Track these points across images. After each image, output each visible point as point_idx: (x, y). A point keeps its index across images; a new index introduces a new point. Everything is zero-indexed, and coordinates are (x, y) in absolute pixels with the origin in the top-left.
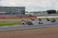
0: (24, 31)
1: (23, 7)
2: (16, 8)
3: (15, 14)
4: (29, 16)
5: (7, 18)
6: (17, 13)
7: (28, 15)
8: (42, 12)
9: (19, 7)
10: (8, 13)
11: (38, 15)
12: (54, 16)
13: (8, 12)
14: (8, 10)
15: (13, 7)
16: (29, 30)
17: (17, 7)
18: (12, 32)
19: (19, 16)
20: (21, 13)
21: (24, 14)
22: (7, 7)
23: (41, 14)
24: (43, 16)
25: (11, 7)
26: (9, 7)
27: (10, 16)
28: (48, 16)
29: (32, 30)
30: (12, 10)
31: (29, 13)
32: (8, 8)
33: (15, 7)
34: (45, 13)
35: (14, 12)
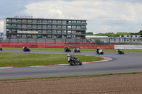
0: (83, 80)
1: (81, 21)
2: (65, 23)
4: (94, 43)
5: (42, 46)
6: (66, 36)
7: (93, 41)
8: (127, 34)
9: (71, 21)
10: (45, 35)
11: (117, 41)
13: (44, 32)
14: (44, 27)
15: (57, 20)
16: (94, 78)
17: (67, 21)
18: (52, 82)
19: (70, 43)
20: (77, 36)
22: (42, 20)
23: (125, 39)
24: (131, 44)
25: (52, 20)
26: (47, 20)
27: (50, 41)
29: (103, 77)
30: (54, 27)
31: (96, 35)
32: (44, 23)
33: (62, 20)
34: (134, 36)
35: (59, 32)
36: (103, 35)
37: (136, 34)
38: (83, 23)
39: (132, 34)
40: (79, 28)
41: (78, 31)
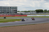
0: (17, 27)
1: (15, 7)
2: (10, 8)
3: (8, 13)
5: (2, 16)
6: (10, 12)
8: (31, 11)
9: (12, 7)
10: (3, 12)
12: (42, 14)
13: (3, 11)
14: (3, 9)
15: (7, 7)
17: (11, 7)
18: (6, 28)
19: (12, 15)
20: (14, 12)
21: (16, 12)
22: (2, 7)
23: (31, 13)
24: (33, 14)
25: (5, 7)
26: (4, 7)
27: (5, 14)
28: (37, 14)
29: (23, 26)
30: (6, 9)
31: (21, 12)
32: (3, 8)
33: (9, 7)
35: (8, 11)
36: (23, 12)
37: (34, 11)
38: (16, 8)
39: (33, 11)
40: (15, 9)
41: (14, 11)
